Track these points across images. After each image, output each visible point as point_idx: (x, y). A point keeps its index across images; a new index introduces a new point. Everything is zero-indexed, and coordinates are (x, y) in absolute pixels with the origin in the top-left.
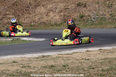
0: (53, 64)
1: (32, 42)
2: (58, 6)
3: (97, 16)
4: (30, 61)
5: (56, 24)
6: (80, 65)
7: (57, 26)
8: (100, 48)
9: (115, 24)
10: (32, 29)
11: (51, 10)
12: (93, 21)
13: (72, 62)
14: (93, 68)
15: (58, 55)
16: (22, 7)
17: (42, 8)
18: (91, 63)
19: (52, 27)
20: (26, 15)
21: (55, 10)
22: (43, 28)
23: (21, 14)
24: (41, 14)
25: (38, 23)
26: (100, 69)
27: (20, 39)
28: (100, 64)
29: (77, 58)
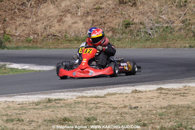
0: (67, 115)
1: (29, 72)
2: (82, 4)
3: (156, 25)
4: (23, 110)
5: (77, 39)
6: (120, 119)
7: (78, 43)
8: (159, 86)
9: (191, 40)
10: (29, 47)
11: (68, 11)
12: (150, 34)
13: (104, 113)
14: (144, 125)
15: (77, 98)
16: (11, 3)
17: (51, 6)
18: (140, 116)
19: (69, 44)
20: (20, 20)
21: (77, 11)
22: (51, 47)
23: (9, 18)
24: (49, 18)
25: (42, 35)
26: (158, 127)
27: (7, 66)
28: (158, 116)
29: (115, 105)
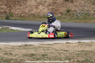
0: (33, 52)
1: (19, 31)
3: (82, 12)
4: (13, 49)
6: (58, 56)
7: (44, 19)
8: (79, 41)
10: (21, 19)
11: (41, 3)
13: (51, 52)
14: (70, 59)
15: (39, 45)
17: (33, 1)
18: (68, 54)
19: (40, 19)
20: (18, 7)
21: (45, 4)
22: (32, 20)
23: (13, 6)
24: (32, 6)
25: (28, 14)
26: (76, 60)
27: (9, 28)
28: (76, 55)
29: (57, 49)
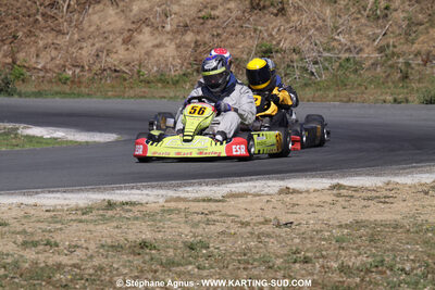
0: (148, 235)
1: (65, 145)
2: (175, 8)
3: (326, 54)
4: (56, 222)
5: (163, 80)
6: (256, 246)
7: (164, 87)
8: (335, 181)
9: (395, 87)
10: (65, 93)
11: (145, 21)
12: (312, 74)
13: (223, 233)
14: (306, 261)
15: (166, 201)
16: (29, 3)
17: (111, 11)
18: (297, 241)
19: (146, 90)
20: (45, 38)
21: (163, 22)
22: (110, 93)
23: (24, 33)
24: (106, 35)
25: (90, 70)
26: (335, 265)
27: (19, 132)
28: (333, 242)
29: (244, 217)
